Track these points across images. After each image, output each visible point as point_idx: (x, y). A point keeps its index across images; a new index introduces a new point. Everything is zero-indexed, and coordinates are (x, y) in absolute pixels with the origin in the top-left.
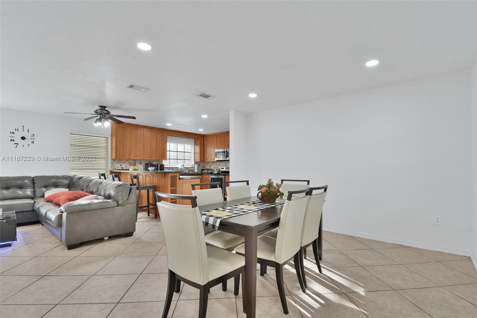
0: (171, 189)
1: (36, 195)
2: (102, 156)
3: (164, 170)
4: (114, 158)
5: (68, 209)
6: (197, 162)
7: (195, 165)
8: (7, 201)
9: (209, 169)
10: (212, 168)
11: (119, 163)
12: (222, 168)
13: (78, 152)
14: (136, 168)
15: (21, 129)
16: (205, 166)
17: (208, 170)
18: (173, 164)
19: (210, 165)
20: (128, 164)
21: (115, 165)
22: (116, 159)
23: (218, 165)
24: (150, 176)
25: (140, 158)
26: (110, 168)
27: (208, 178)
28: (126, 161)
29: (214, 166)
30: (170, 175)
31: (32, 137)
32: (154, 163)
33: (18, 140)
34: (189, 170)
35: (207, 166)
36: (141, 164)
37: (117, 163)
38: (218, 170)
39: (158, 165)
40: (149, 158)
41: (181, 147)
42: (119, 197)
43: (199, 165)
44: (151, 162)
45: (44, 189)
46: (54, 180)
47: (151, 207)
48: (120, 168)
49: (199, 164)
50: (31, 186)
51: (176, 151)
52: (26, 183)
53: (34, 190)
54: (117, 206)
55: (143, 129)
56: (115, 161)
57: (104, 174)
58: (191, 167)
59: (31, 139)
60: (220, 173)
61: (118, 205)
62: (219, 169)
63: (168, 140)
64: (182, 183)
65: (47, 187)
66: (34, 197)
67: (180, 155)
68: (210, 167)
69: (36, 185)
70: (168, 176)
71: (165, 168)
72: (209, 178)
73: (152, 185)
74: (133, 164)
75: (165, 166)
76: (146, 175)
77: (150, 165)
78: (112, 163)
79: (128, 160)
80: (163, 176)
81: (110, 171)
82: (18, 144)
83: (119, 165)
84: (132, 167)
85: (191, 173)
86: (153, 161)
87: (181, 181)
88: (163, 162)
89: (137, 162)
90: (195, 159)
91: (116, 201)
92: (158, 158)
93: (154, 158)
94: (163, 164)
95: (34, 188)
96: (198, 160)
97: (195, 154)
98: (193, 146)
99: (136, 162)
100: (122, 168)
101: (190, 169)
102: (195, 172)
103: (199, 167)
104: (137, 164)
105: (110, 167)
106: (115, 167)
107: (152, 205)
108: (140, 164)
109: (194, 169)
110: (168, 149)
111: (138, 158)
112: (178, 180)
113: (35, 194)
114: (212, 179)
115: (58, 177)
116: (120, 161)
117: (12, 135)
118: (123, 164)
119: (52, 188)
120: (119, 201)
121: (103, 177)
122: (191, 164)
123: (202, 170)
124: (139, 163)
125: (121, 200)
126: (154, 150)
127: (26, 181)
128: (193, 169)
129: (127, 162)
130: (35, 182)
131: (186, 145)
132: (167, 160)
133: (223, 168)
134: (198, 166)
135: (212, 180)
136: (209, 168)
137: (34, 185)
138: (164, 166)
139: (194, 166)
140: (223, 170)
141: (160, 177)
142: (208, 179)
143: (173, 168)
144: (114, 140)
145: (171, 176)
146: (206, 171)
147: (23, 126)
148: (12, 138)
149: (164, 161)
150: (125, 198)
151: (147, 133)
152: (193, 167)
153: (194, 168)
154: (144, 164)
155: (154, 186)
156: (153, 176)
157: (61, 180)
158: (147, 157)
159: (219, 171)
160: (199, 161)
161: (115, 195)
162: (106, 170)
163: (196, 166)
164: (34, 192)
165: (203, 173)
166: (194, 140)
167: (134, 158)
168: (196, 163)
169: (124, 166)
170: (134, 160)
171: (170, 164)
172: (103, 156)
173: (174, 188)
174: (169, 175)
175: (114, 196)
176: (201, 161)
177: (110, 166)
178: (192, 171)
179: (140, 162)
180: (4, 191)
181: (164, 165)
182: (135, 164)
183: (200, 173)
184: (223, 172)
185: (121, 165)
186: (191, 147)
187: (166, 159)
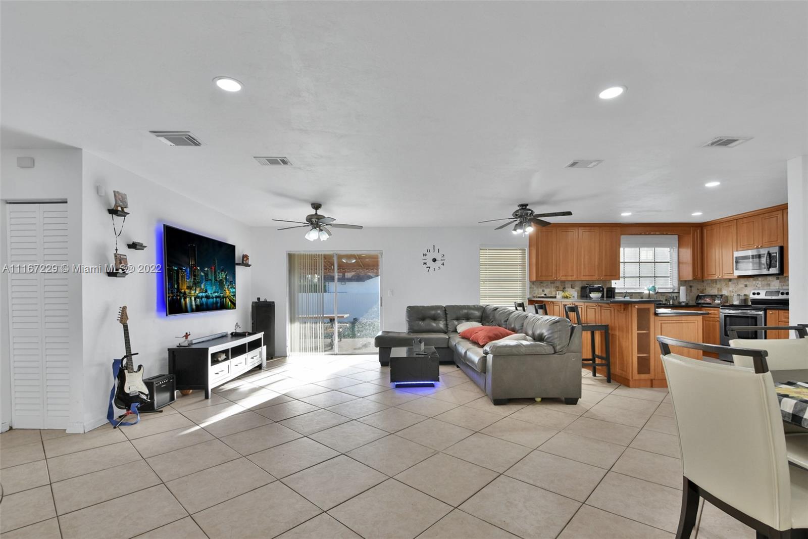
0: (638, 333)
1: (449, 329)
2: (517, 277)
3: (614, 298)
4: (534, 279)
5: (494, 349)
6: (686, 281)
7: (681, 287)
8: (424, 334)
9: (716, 296)
10: (725, 292)
11: (541, 287)
12: (754, 294)
13: (489, 273)
14: (568, 295)
15: (432, 250)
16: (705, 289)
17: (713, 297)
18: (630, 287)
19: (718, 286)
20: (554, 288)
21: (535, 290)
22: (537, 280)
23: (743, 286)
24: (595, 309)
25: (573, 277)
26: (528, 296)
27: (715, 314)
28: (551, 283)
29: (731, 289)
30: (636, 307)
31: (443, 258)
32: (596, 286)
33: (430, 263)
34: (666, 297)
35: (710, 289)
36: (574, 288)
37: (538, 288)
38: (743, 298)
39: (603, 289)
40: (587, 278)
41: (647, 254)
42: (556, 340)
43: (691, 287)
44: (591, 283)
45: (456, 323)
46: (466, 311)
47: (598, 361)
48: (543, 295)
49: (691, 285)
50: (443, 318)
51: (638, 261)
52: (439, 314)
53: (447, 322)
54: (554, 354)
55: (576, 229)
56: (535, 283)
57: (523, 303)
58: (671, 291)
59: (442, 260)
60: (750, 303)
61: (555, 352)
62: (745, 295)
63: (621, 242)
64: (661, 323)
65: (458, 319)
66: (446, 331)
67: (647, 270)
68: (720, 290)
69: (448, 316)
70: (632, 309)
71: (616, 294)
72: (719, 314)
73: (600, 324)
74: (561, 288)
75: (617, 291)
76: (587, 306)
77: (590, 289)
78: (530, 288)
79: (553, 282)
80: (623, 309)
81: (528, 299)
82: (429, 267)
83: (540, 290)
84: (561, 292)
85: (671, 303)
86: (594, 282)
87: (657, 318)
88: (611, 282)
89: (568, 285)
90: (680, 274)
91: (551, 345)
92: (604, 277)
93: (596, 277)
94: (613, 286)
95: (446, 320)
96: (688, 275)
97: (680, 265)
98: (676, 249)
99: (565, 285)
100: (545, 295)
101: (670, 295)
102: (681, 301)
103: (691, 291)
104: (568, 288)
105: (529, 294)
106: (535, 293)
107: (599, 357)
108: (572, 288)
109: (679, 295)
110: (622, 260)
111: (570, 278)
112: (652, 317)
113: (447, 327)
114: (726, 317)
115: (468, 307)
116: (542, 285)
117: (425, 257)
118: (546, 288)
119: (464, 321)
120: (557, 346)
121: (521, 308)
122: (671, 286)
123: (698, 297)
124: (570, 286)
125: (559, 345)
126: (596, 264)
127: (439, 312)
128: (676, 294)
129: (553, 285)
130: (447, 313)
131: (658, 250)
132: (621, 279)
133: (758, 294)
134: (687, 290)
135: (728, 319)
136: (716, 293)
137: (446, 317)
138: (614, 291)
139: (679, 290)
140: (756, 297)
141: (616, 310)
142: (717, 316)
143: (631, 295)
144: (534, 252)
145: (638, 309)
146: (708, 300)
147: (434, 246)
148: (425, 261)
149: (613, 282)
150: (565, 341)
151: (584, 235)
152: (676, 291)
153: (679, 293)
154: (578, 288)
155: (605, 326)
156: (601, 309)
157: (472, 311)
158: (584, 276)
159: (745, 300)
160: (690, 278)
161: (549, 336)
162: (523, 297)
163: (683, 289)
164: (447, 325)
165: (700, 303)
166: (677, 236)
167: (563, 278)
168: (682, 282)
169: (547, 291)
170: (563, 282)
171: (626, 287)
172: (519, 277)
173: (645, 332)
174: (634, 306)
175: (548, 338)
176: (695, 278)
177: (529, 292)
178: (673, 299)
179: (572, 285)
180: (420, 323)
181: (614, 288)
182: (564, 288)
183: (692, 303)
184: (755, 302)
185: (543, 291)
186: (670, 252)
187: (618, 278)
